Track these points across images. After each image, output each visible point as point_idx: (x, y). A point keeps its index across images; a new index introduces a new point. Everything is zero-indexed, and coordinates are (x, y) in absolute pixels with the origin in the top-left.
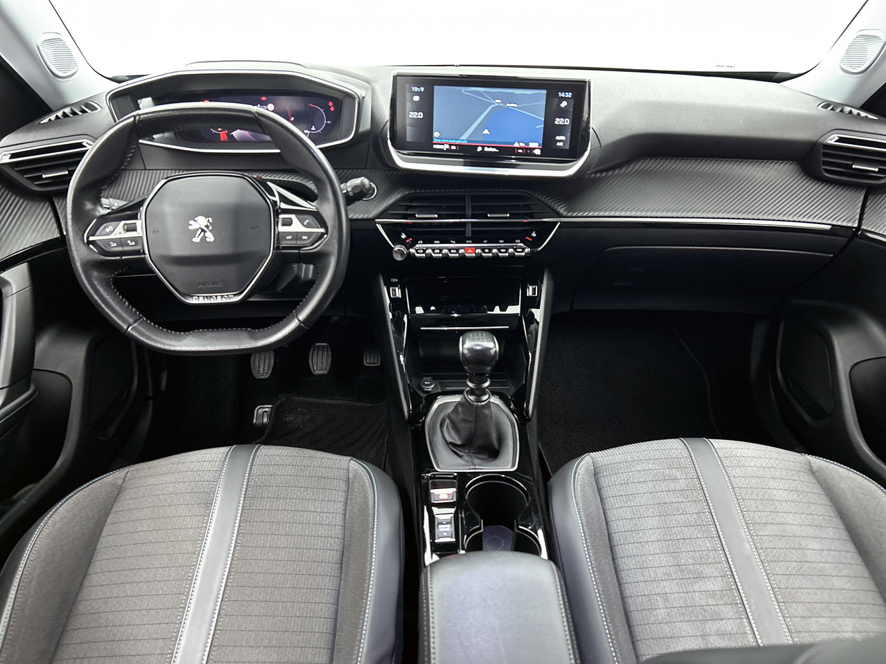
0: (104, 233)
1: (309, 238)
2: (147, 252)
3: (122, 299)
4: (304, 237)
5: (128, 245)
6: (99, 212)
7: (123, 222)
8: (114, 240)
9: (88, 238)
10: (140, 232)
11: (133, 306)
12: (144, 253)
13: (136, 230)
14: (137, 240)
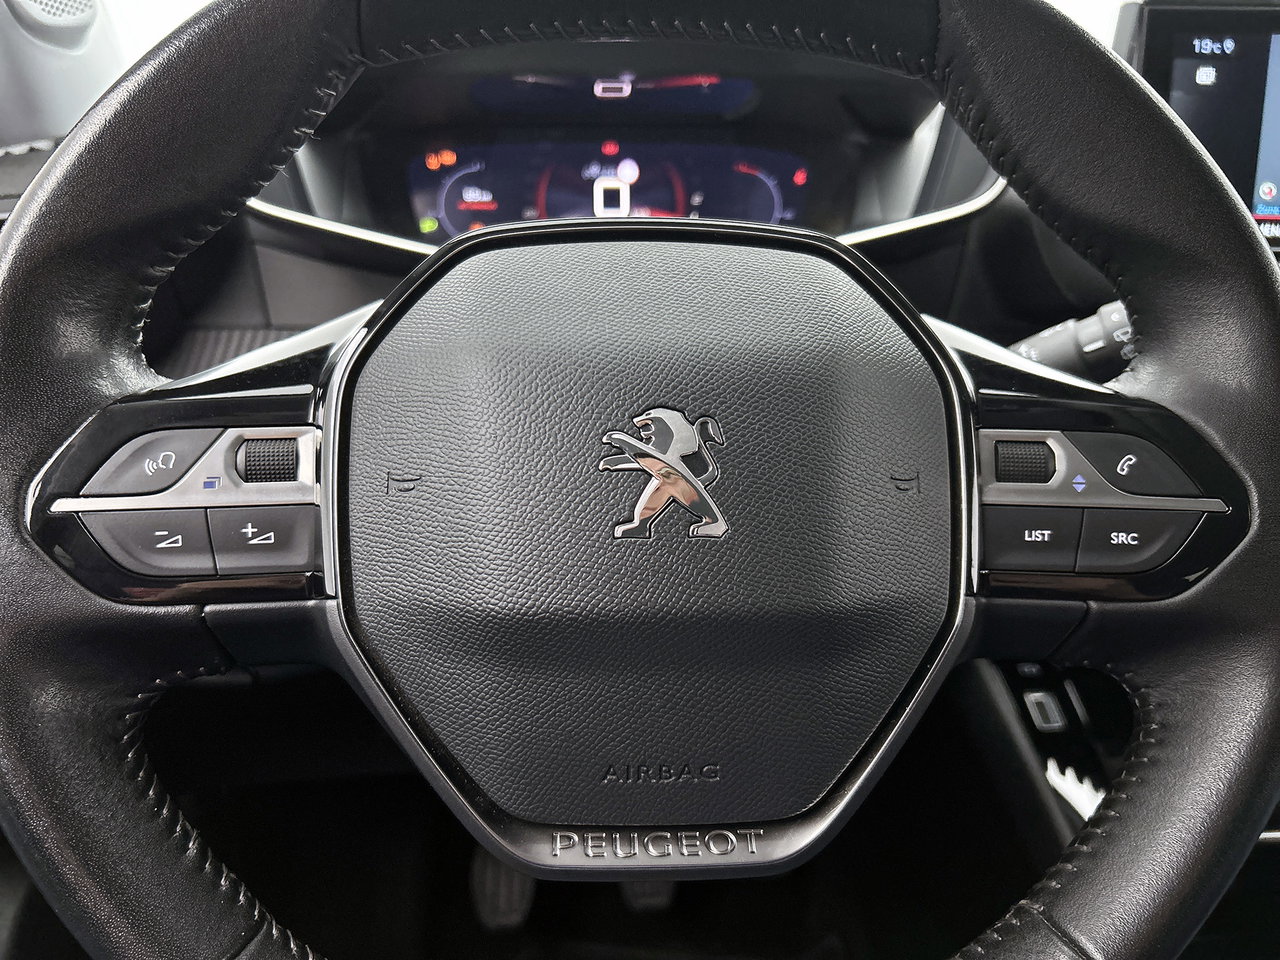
0: (126, 482)
1: (1144, 542)
2: (331, 585)
3: (172, 821)
4: (1120, 538)
5: (242, 545)
6: (118, 382)
7: (232, 433)
8: (172, 518)
9: (44, 502)
10: (309, 485)
11: (221, 858)
12: (316, 587)
13: (289, 472)
14: (285, 522)
